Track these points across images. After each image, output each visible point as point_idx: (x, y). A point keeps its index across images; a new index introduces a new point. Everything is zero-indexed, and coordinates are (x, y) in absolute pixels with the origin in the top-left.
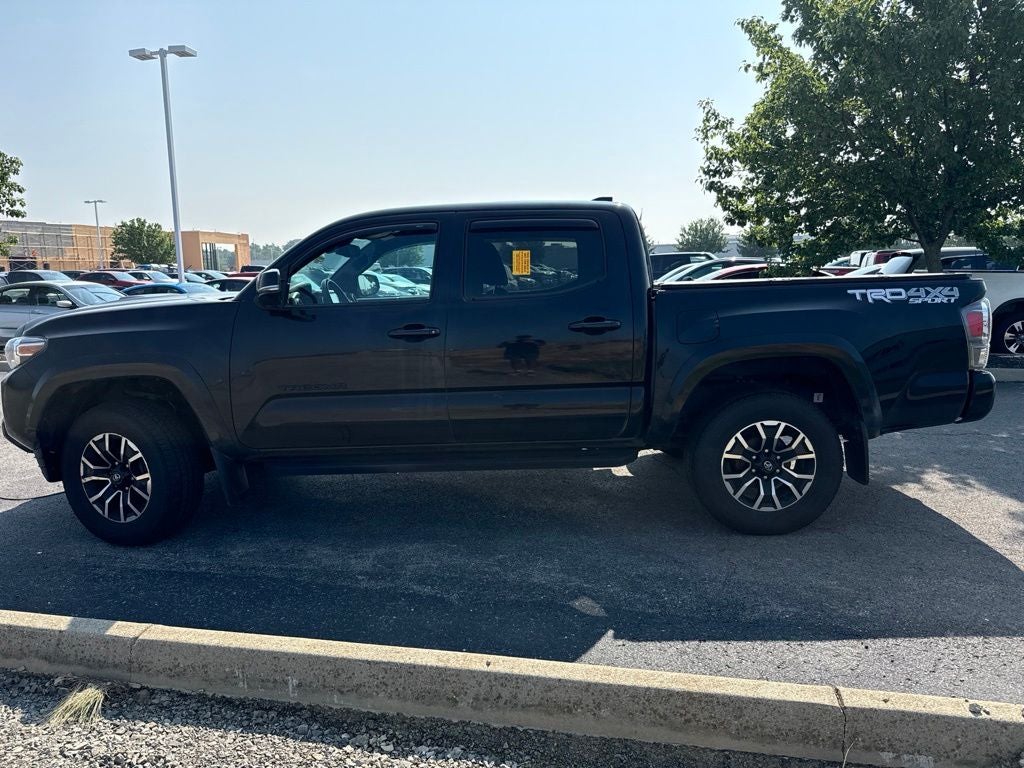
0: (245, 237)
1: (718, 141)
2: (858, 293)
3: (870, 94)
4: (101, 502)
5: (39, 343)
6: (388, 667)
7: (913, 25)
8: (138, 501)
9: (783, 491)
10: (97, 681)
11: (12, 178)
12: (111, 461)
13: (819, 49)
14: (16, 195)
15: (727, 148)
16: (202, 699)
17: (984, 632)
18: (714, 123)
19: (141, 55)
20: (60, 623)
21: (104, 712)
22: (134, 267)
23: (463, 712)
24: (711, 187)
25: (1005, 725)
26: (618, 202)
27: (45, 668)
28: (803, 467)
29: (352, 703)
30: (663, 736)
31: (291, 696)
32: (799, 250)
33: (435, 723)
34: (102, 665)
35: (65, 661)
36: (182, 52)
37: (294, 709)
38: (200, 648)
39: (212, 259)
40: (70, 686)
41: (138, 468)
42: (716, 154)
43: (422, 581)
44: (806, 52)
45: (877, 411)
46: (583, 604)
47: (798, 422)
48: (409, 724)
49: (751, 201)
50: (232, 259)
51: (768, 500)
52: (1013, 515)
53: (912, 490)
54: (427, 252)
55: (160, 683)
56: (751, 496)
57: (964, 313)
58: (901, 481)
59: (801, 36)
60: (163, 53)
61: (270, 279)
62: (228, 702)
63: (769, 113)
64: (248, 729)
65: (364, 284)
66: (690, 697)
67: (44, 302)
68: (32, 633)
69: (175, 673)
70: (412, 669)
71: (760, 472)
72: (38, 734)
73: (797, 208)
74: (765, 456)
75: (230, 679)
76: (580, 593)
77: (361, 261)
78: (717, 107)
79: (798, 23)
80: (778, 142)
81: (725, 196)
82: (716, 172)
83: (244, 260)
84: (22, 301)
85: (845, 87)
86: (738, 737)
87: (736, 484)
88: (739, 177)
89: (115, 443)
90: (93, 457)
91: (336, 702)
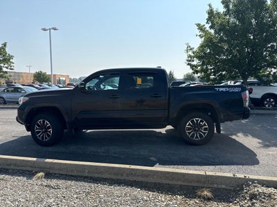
0: (68, 76)
1: (191, 53)
2: (217, 89)
3: (228, 42)
4: (39, 136)
5: (27, 98)
6: (108, 167)
7: (238, 25)
8: (49, 136)
9: (200, 135)
10: (43, 171)
11: (11, 60)
12: (43, 126)
13: (215, 31)
14: (12, 64)
15: (192, 55)
16: (66, 175)
17: (243, 165)
18: (189, 48)
19: (45, 30)
20: (35, 159)
21: (44, 178)
22: (39, 84)
23: (124, 177)
24: (188, 64)
25: (240, 178)
26: (162, 68)
27: (30, 169)
28: (205, 129)
29: (100, 176)
30: (168, 182)
31: (86, 174)
32: (211, 80)
33: (118, 180)
34: (44, 168)
35: (36, 167)
36: (55, 29)
37: (87, 177)
38: (66, 164)
39: (59, 82)
40: (36, 173)
41: (49, 128)
42: (190, 56)
43: (115, 154)
44: (212, 31)
45: (222, 117)
46: (152, 158)
47: (204, 119)
48: (112, 180)
49: (199, 68)
50: (64, 82)
51: (197, 137)
52: (259, 143)
53: (234, 137)
54: (117, 79)
55: (57, 172)
56: (193, 136)
57: (242, 94)
58: (232, 135)
59: (211, 27)
60: (50, 29)
61: (81, 84)
62: (72, 176)
63: (202, 46)
64: (76, 181)
65: (102, 87)
66: (173, 173)
67: (18, 91)
68: (28, 161)
69: (60, 170)
70: (113, 168)
71: (195, 131)
72: (31, 181)
73: (211, 69)
74: (196, 127)
75: (72, 171)
76: (152, 156)
77: (101, 81)
78: (190, 45)
79: (210, 25)
80: (205, 53)
81: (192, 67)
82: (190, 61)
83: (68, 82)
84: (12, 91)
85: (221, 40)
86: (184, 182)
87: (189, 133)
88: (196, 62)
89: (44, 122)
90: (38, 125)
91: (96, 175)
